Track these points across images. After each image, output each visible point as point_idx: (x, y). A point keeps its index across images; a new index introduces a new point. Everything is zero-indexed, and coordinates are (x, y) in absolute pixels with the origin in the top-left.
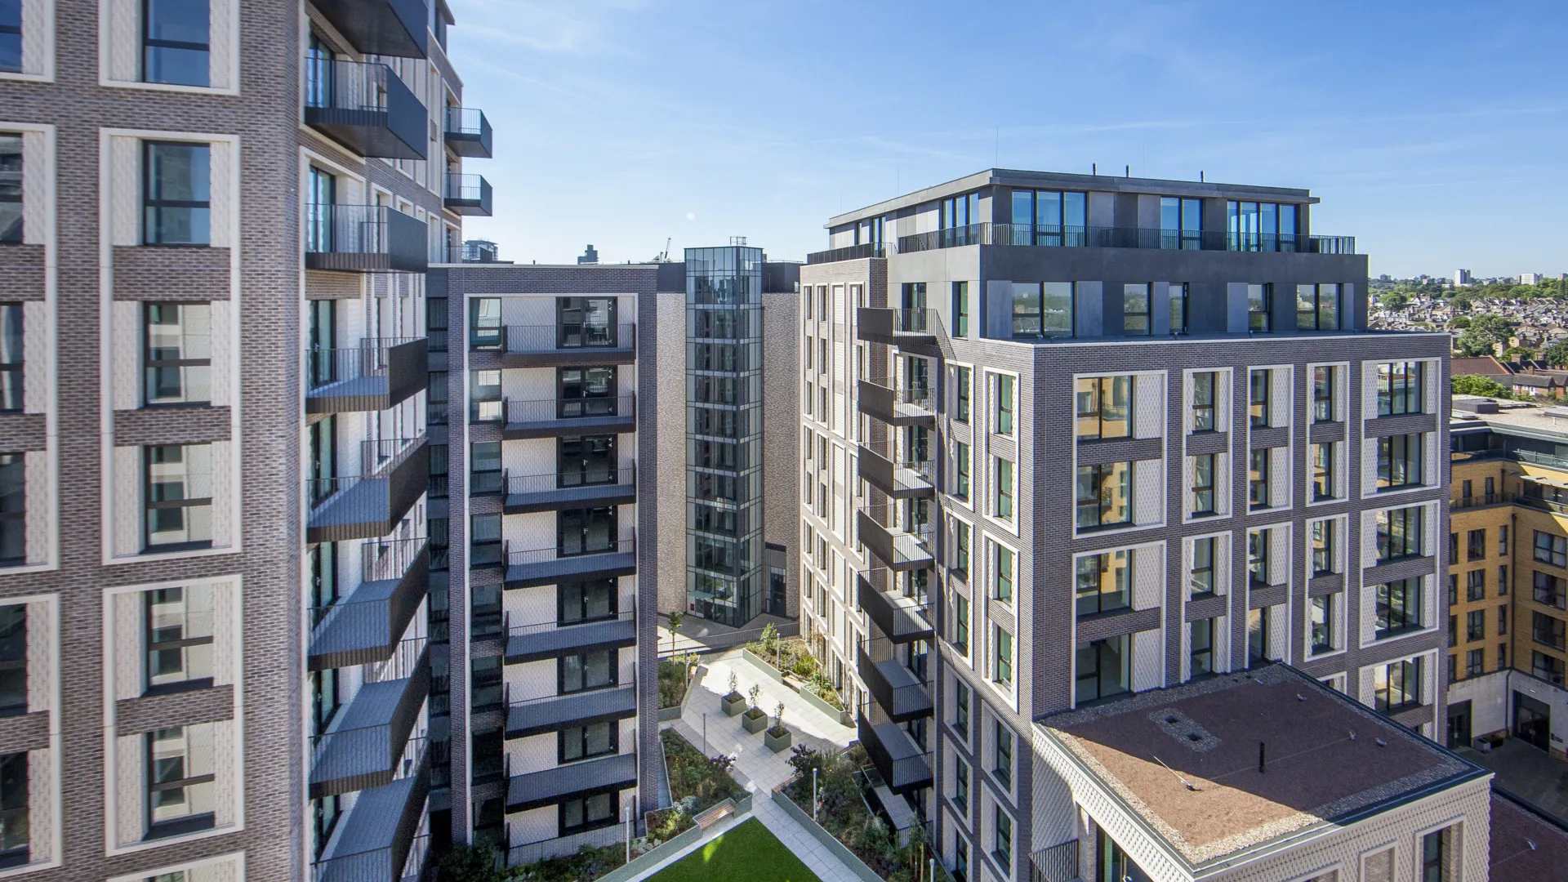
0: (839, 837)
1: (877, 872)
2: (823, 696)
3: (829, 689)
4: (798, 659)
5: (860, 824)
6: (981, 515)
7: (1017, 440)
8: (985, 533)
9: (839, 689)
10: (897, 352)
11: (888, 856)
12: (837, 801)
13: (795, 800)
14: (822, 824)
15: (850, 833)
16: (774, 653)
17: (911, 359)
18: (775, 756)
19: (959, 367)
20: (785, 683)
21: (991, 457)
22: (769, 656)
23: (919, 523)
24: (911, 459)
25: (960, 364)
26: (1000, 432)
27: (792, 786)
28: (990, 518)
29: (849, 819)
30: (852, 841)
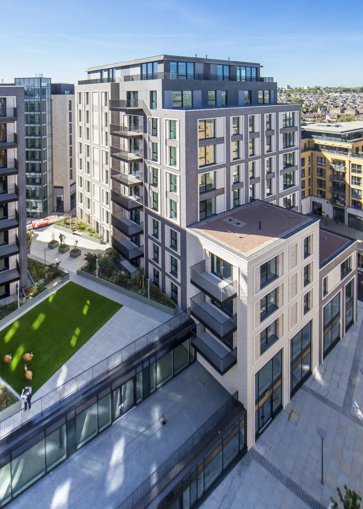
0: (108, 281)
1: (125, 288)
2: (92, 236)
3: (94, 233)
4: (78, 225)
5: (116, 274)
6: (164, 165)
7: (178, 140)
8: (165, 171)
9: (98, 232)
10: (125, 114)
11: (129, 282)
12: (105, 269)
13: (87, 272)
14: (101, 278)
15: (113, 278)
16: (68, 224)
17: (130, 117)
18: (75, 259)
19: (153, 118)
20: (74, 234)
21: (168, 147)
22: (66, 225)
23: (135, 170)
24: (131, 150)
25: (153, 117)
26: (170, 138)
27: (86, 268)
28: (168, 166)
29: (111, 274)
30: (114, 281)
